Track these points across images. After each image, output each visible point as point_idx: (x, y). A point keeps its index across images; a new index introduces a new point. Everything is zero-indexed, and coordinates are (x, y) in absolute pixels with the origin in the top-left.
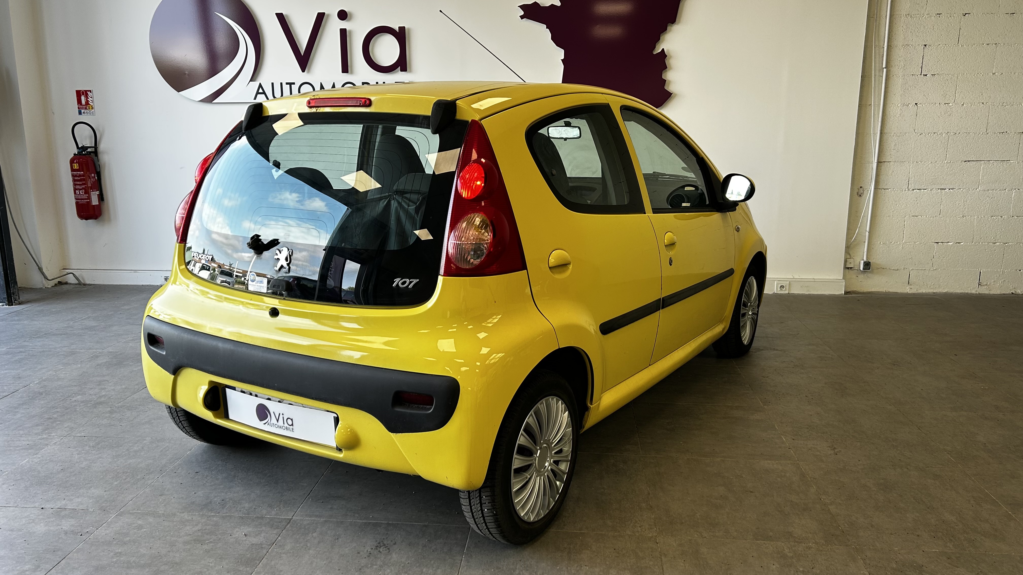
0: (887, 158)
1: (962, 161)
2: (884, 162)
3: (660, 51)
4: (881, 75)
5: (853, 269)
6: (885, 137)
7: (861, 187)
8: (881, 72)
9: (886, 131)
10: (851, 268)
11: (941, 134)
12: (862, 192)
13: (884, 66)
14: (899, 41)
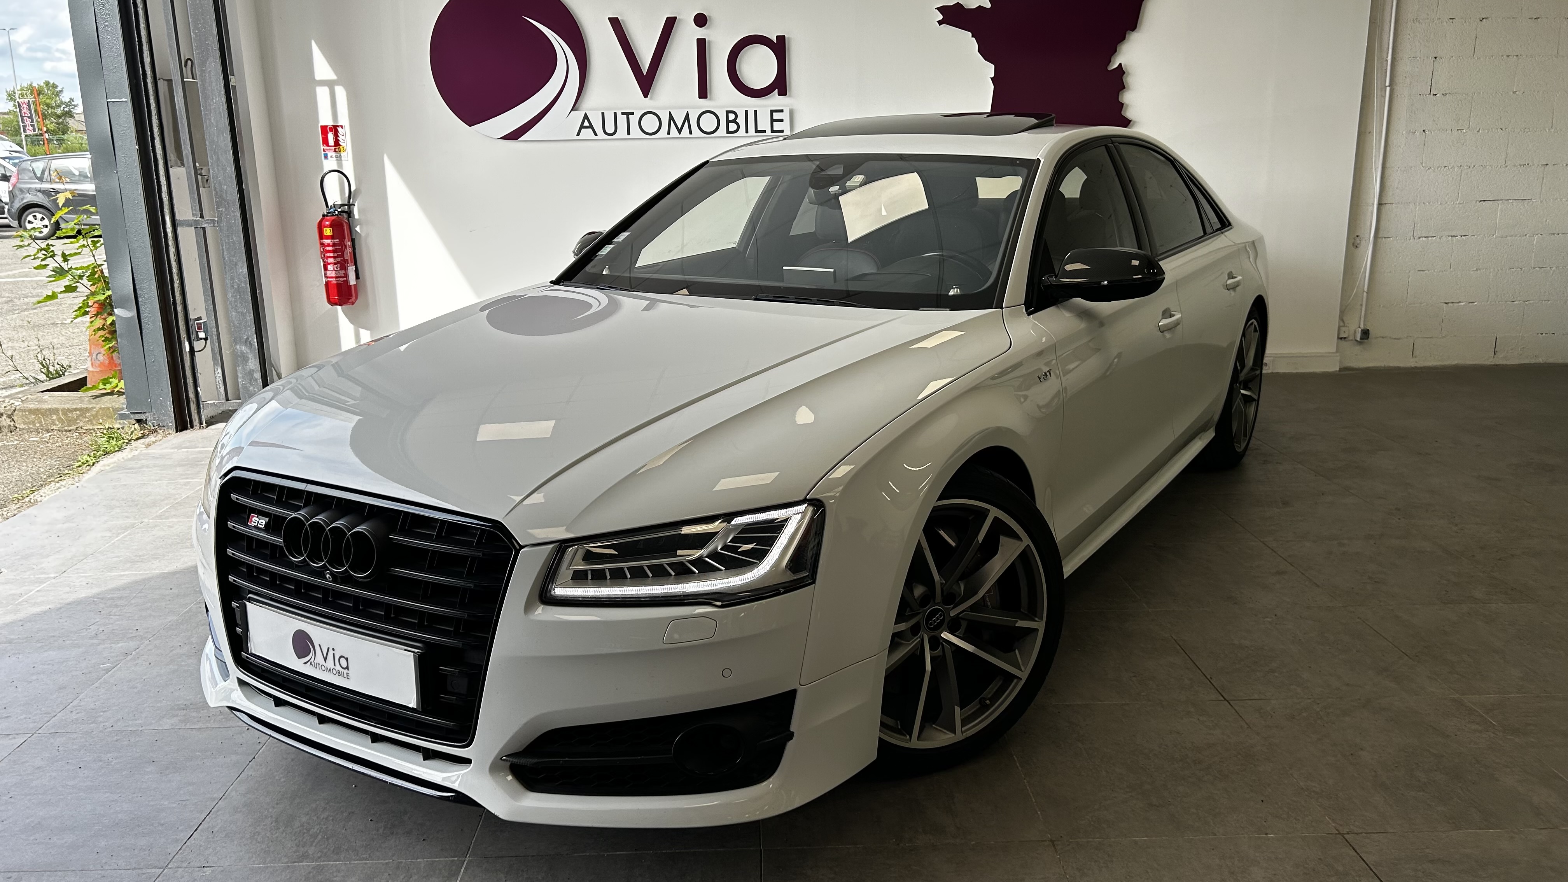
0: (1388, 199)
1: (1476, 201)
2: (1386, 204)
3: (1116, 66)
4: (1384, 95)
5: (1346, 339)
6: (1388, 172)
7: (1358, 236)
8: (1383, 92)
9: (1388, 165)
10: (1345, 338)
11: (1453, 167)
12: (1359, 242)
13: (1387, 84)
14: (1405, 53)
